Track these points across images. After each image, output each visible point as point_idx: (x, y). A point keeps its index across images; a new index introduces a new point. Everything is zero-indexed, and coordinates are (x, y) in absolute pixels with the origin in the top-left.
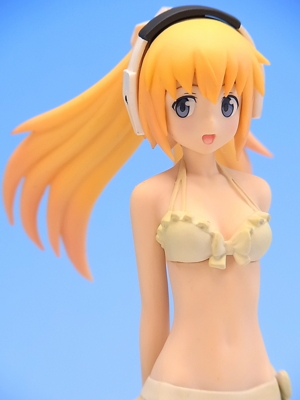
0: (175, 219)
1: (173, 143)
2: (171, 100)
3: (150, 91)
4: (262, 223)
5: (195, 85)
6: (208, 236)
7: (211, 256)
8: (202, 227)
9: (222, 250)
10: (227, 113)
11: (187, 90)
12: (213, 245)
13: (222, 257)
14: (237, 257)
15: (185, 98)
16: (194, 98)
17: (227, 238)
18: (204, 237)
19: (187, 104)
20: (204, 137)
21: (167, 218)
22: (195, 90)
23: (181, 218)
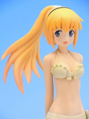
0: (57, 66)
2: (55, 32)
3: (48, 29)
4: (81, 67)
5: (61, 27)
6: (67, 71)
7: (67, 77)
8: (65, 68)
9: (71, 75)
10: (71, 36)
11: (59, 29)
12: (68, 73)
13: (70, 77)
14: (74, 77)
15: (59, 31)
16: (61, 31)
17: (72, 71)
18: (65, 71)
19: (59, 33)
20: (64, 42)
21: (54, 66)
22: (61, 29)
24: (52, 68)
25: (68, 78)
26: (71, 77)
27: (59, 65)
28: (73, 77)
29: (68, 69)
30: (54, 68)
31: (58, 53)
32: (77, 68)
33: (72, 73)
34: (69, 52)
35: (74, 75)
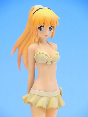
24: (36, 55)
25: (48, 63)
26: (50, 62)
27: (41, 52)
28: (51, 62)
29: (48, 56)
30: (37, 55)
31: (40, 43)
32: (55, 55)
33: (51, 59)
34: (48, 42)
35: (52, 60)
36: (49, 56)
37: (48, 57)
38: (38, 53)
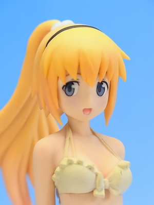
0: (70, 163)
1: (61, 113)
2: (62, 83)
3: (47, 77)
5: (79, 73)
6: (94, 175)
7: (95, 189)
8: (90, 168)
9: (103, 185)
10: (100, 93)
11: (73, 77)
12: (97, 181)
13: (102, 190)
14: (111, 190)
15: (71, 83)
16: (78, 82)
19: (73, 86)
20: (85, 110)
22: (79, 77)
23: (75, 162)
24: (58, 169)
25: (96, 193)
26: (104, 191)
27: (75, 160)
28: (107, 191)
30: (63, 168)
31: (70, 134)
32: (118, 170)
33: (106, 180)
35: (110, 186)
36: (99, 173)
37: (97, 175)
38: (64, 162)
